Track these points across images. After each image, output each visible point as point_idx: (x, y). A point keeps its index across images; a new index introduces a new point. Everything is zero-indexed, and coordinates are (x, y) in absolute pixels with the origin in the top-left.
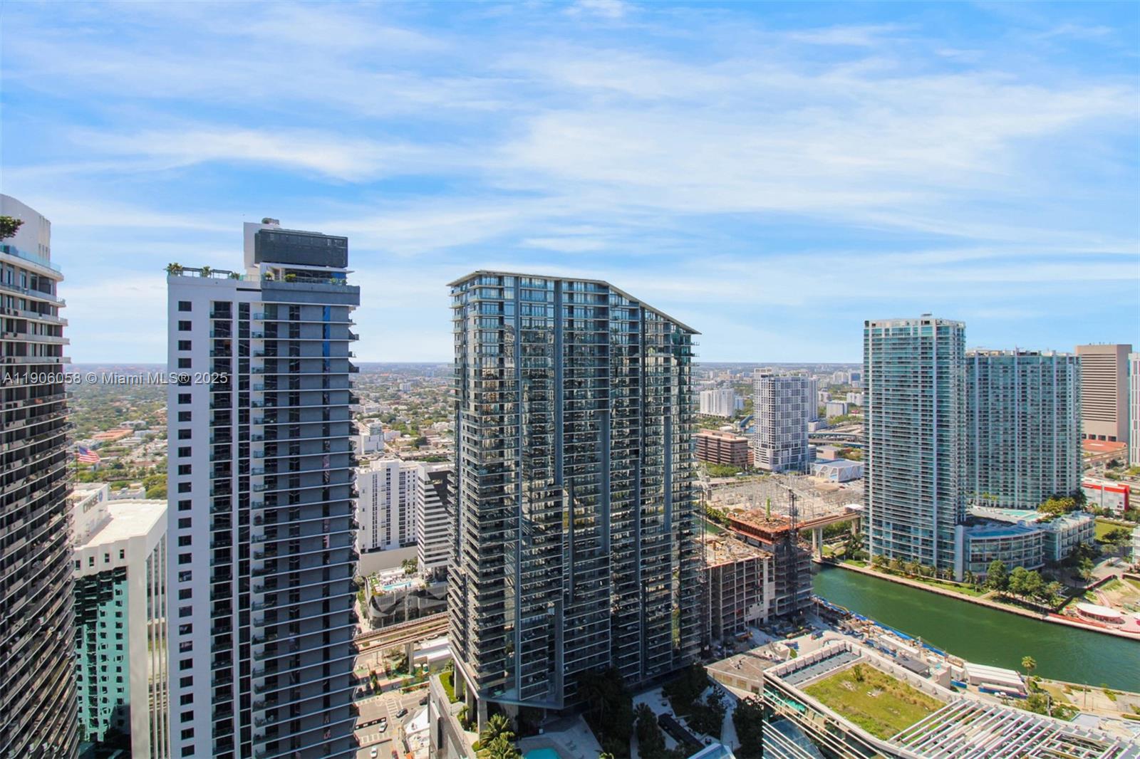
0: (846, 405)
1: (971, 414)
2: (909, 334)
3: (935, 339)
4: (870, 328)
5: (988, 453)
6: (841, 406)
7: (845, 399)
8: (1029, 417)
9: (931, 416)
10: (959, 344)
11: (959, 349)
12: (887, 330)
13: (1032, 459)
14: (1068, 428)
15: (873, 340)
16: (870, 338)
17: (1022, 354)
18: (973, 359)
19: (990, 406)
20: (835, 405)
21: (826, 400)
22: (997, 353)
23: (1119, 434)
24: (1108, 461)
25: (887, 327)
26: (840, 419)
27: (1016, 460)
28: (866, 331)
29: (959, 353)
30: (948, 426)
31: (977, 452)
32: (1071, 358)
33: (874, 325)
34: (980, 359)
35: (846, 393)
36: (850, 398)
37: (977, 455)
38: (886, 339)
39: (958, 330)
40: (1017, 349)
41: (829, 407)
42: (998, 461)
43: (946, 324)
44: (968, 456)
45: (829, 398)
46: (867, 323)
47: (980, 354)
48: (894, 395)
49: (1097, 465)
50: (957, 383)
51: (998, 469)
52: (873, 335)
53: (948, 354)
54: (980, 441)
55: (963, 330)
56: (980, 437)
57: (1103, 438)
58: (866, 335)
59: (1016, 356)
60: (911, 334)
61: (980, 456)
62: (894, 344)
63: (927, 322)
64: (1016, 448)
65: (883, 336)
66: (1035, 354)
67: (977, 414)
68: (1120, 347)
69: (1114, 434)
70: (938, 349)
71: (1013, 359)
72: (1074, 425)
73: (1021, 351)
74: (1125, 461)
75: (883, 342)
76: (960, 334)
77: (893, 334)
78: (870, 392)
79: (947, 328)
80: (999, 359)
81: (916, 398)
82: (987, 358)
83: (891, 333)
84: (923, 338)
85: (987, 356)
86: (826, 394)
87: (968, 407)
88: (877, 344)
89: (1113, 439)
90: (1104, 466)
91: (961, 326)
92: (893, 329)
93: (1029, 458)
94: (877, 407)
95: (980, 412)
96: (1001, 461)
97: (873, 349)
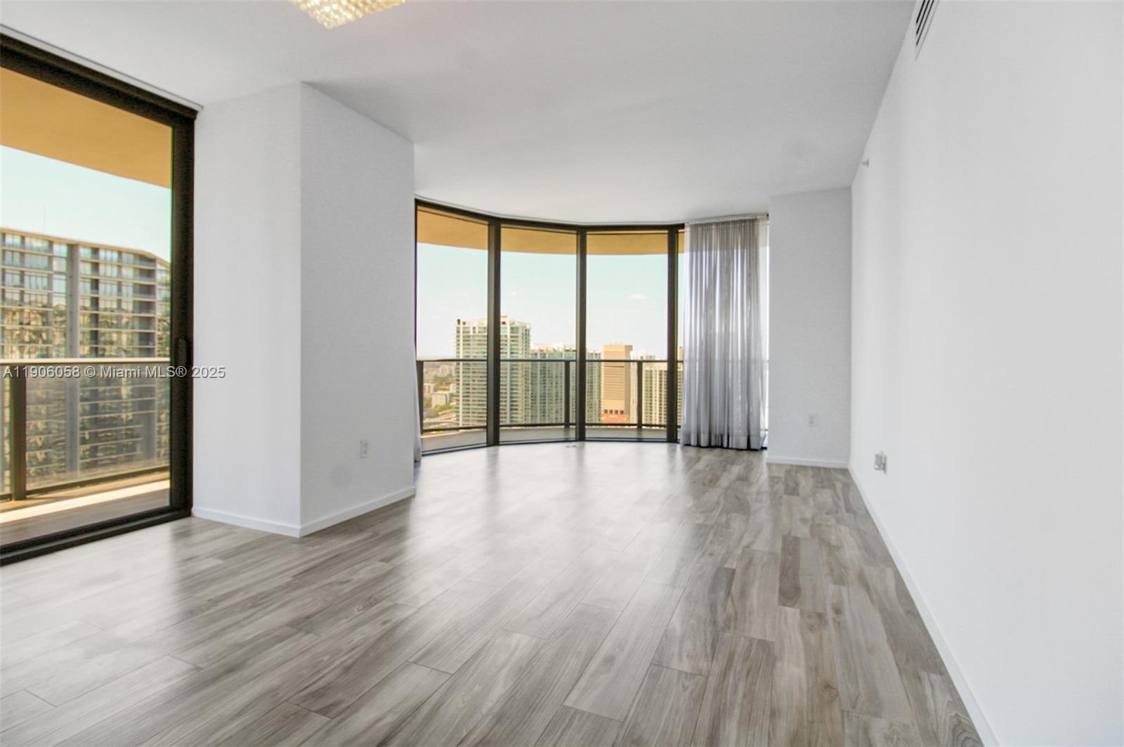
0: (448, 396)
1: (534, 398)
3: (509, 337)
4: (461, 326)
6: (444, 396)
7: (448, 390)
9: (506, 401)
10: (526, 342)
11: (526, 345)
12: (474, 328)
14: (593, 406)
15: (464, 337)
16: (461, 334)
17: (567, 351)
18: (536, 354)
20: (439, 396)
21: (432, 392)
22: (552, 350)
23: (625, 409)
25: (474, 326)
26: (443, 408)
28: (458, 328)
29: (525, 349)
30: (517, 409)
33: (464, 323)
34: (540, 356)
35: (450, 384)
36: (452, 388)
38: (473, 336)
39: (526, 330)
40: (565, 347)
41: (434, 398)
43: (517, 324)
45: (435, 390)
46: (459, 321)
47: (541, 350)
48: (479, 385)
50: (524, 374)
52: (464, 332)
53: (518, 349)
55: (529, 331)
57: (617, 412)
58: (458, 332)
59: (564, 353)
62: (480, 341)
63: (503, 323)
65: (471, 333)
67: (538, 398)
69: (623, 409)
70: (511, 345)
71: (562, 354)
72: (597, 404)
73: (567, 348)
75: (471, 338)
76: (527, 334)
77: (479, 332)
78: (461, 382)
79: (517, 328)
80: (552, 354)
82: (545, 354)
83: (477, 330)
85: (545, 352)
86: (432, 386)
87: (532, 393)
88: (467, 339)
89: (622, 412)
91: (528, 327)
92: (479, 328)
94: (466, 396)
97: (464, 345)
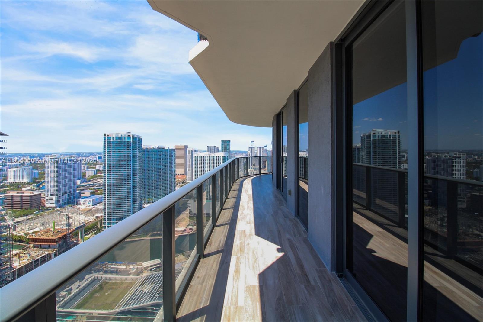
0: (95, 171)
1: (144, 170)
2: (122, 140)
3: (132, 142)
4: (106, 137)
5: (149, 184)
6: (93, 171)
7: (95, 168)
8: (162, 170)
9: (130, 172)
10: (140, 144)
11: (140, 146)
12: (113, 138)
13: (163, 184)
14: (172, 172)
15: (108, 142)
16: (106, 141)
17: (160, 148)
18: (145, 150)
19: (150, 167)
20: (90, 171)
21: (86, 169)
22: (152, 148)
23: (185, 173)
24: (182, 182)
25: (113, 137)
26: (92, 177)
27: (158, 185)
29: (140, 148)
30: (136, 176)
31: (146, 184)
32: (173, 150)
33: (108, 135)
34: (147, 150)
35: (96, 165)
36: (97, 167)
37: (146, 185)
38: (113, 142)
39: (140, 139)
40: (158, 146)
41: (87, 172)
42: (152, 186)
43: (136, 136)
44: (143, 186)
45: (88, 168)
46: (105, 135)
47: (147, 148)
48: (116, 165)
49: (180, 183)
50: (139, 159)
51: (152, 189)
52: (108, 140)
53: (136, 148)
54: (147, 180)
55: (141, 139)
56: (147, 178)
57: (181, 174)
59: (158, 149)
60: (123, 140)
61: (147, 185)
62: (116, 144)
63: (129, 136)
64: (158, 181)
65: (112, 140)
66: (163, 148)
67: (146, 170)
68: (185, 146)
69: (184, 173)
70: (133, 146)
72: (174, 171)
73: (160, 147)
74: (186, 181)
75: (112, 143)
76: (140, 141)
77: (116, 140)
78: (106, 164)
79: (136, 138)
80: (153, 150)
81: (125, 166)
82: (149, 150)
83: (115, 139)
84: (127, 142)
85: (149, 149)
86: (86, 166)
87: (143, 168)
88: (109, 143)
89: (183, 174)
90: (181, 184)
91: (141, 137)
92: (116, 138)
93: (162, 184)
94: (109, 170)
95: (147, 169)
96: (153, 186)
97: (107, 146)
